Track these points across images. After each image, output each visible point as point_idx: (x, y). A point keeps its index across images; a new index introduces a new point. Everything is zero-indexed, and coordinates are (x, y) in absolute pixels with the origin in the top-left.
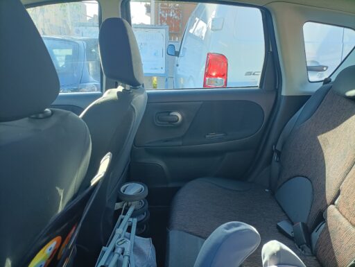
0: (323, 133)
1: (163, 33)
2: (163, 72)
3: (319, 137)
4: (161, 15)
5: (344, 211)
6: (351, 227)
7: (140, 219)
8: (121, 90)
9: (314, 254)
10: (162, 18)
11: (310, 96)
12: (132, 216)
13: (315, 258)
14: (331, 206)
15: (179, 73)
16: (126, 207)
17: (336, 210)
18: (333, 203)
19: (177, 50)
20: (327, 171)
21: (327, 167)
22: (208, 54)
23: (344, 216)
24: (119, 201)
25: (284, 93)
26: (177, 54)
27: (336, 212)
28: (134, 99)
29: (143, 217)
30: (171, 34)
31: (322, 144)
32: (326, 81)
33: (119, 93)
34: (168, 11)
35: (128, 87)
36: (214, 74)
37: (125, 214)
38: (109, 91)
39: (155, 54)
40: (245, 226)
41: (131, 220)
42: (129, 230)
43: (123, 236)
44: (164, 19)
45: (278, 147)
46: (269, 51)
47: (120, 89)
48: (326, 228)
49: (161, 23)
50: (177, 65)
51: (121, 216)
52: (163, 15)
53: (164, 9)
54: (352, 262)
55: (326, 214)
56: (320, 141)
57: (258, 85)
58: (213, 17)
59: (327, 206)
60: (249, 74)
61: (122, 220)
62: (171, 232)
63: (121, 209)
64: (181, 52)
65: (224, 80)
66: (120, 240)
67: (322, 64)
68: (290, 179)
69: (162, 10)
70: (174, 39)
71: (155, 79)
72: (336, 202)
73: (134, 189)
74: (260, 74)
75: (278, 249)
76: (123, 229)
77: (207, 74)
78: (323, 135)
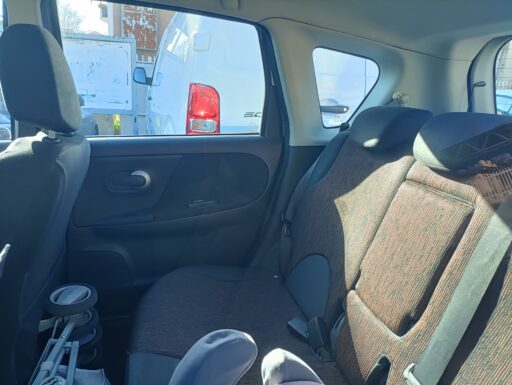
0: (340, 196)
1: (126, 49)
2: (129, 107)
3: (336, 201)
4: (125, 22)
5: (366, 297)
6: (373, 317)
7: (85, 342)
8: (40, 140)
9: (333, 358)
10: (127, 27)
11: (324, 147)
12: (70, 339)
13: (334, 364)
14: (352, 291)
15: (153, 109)
16: (60, 324)
17: (357, 296)
18: (353, 288)
19: (149, 75)
20: (346, 245)
21: (346, 240)
22: (191, 85)
23: (366, 304)
24: (46, 316)
25: (293, 142)
26: (149, 81)
27: (357, 299)
28: (63, 154)
29: (91, 337)
30: (140, 51)
31: (339, 210)
32: (344, 127)
33: (35, 144)
34: (136, 16)
35: (52, 134)
36: (202, 113)
37: (57, 336)
38: (18, 140)
39: (115, 80)
40: (235, 335)
41: (69, 344)
42: (65, 361)
43: (54, 372)
44: (130, 28)
45: (289, 216)
46: (270, 84)
47: (40, 136)
48: (347, 321)
49: (126, 33)
50: (150, 99)
51: (51, 340)
52: (128, 22)
53: (129, 14)
54: (377, 364)
55: (346, 302)
56: (338, 206)
57: (259, 131)
58: (196, 32)
59: (347, 292)
60: (249, 115)
61: (52, 346)
62: (131, 356)
63: (52, 329)
64: (155, 78)
65: (215, 123)
66: (48, 379)
67: (341, 103)
68: (303, 258)
69: (126, 14)
70: (146, 59)
71: (117, 118)
72: (357, 286)
73: (73, 295)
74: (261, 115)
75: (282, 360)
76: (55, 361)
77: (191, 114)
78: (340, 199)
